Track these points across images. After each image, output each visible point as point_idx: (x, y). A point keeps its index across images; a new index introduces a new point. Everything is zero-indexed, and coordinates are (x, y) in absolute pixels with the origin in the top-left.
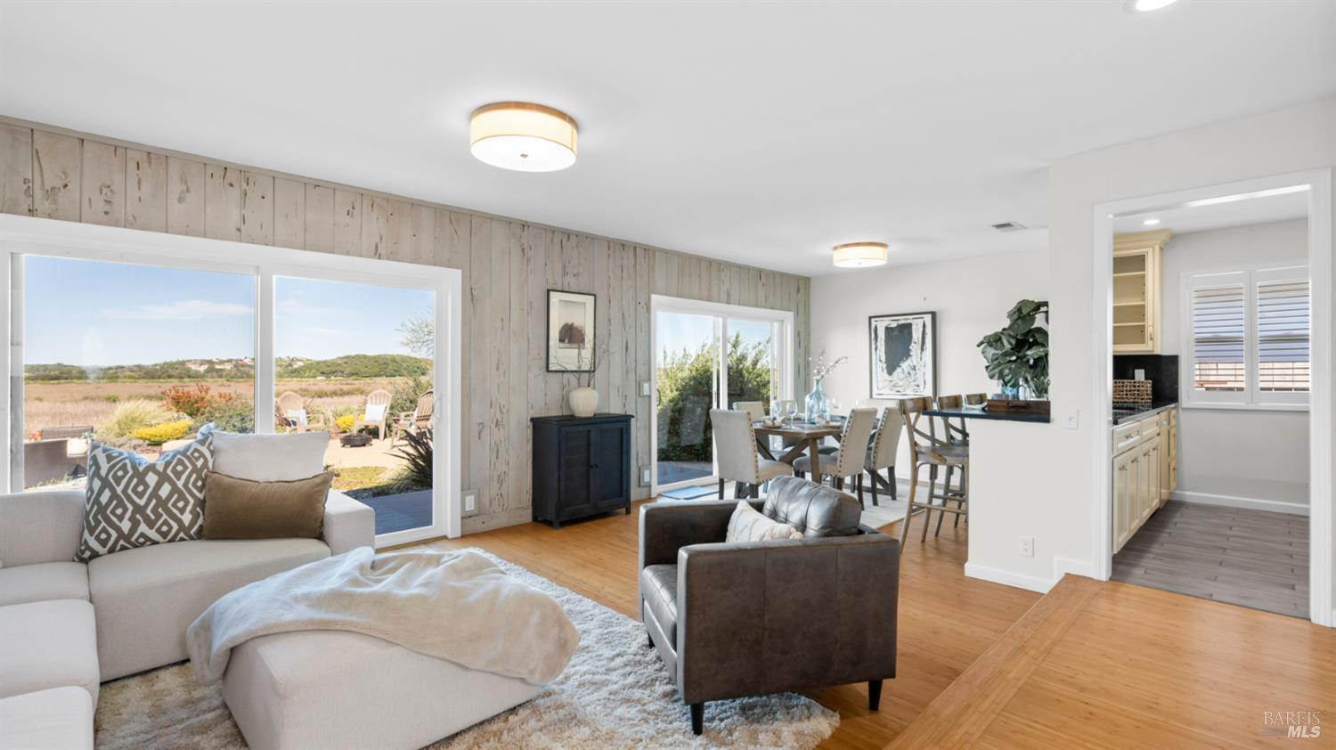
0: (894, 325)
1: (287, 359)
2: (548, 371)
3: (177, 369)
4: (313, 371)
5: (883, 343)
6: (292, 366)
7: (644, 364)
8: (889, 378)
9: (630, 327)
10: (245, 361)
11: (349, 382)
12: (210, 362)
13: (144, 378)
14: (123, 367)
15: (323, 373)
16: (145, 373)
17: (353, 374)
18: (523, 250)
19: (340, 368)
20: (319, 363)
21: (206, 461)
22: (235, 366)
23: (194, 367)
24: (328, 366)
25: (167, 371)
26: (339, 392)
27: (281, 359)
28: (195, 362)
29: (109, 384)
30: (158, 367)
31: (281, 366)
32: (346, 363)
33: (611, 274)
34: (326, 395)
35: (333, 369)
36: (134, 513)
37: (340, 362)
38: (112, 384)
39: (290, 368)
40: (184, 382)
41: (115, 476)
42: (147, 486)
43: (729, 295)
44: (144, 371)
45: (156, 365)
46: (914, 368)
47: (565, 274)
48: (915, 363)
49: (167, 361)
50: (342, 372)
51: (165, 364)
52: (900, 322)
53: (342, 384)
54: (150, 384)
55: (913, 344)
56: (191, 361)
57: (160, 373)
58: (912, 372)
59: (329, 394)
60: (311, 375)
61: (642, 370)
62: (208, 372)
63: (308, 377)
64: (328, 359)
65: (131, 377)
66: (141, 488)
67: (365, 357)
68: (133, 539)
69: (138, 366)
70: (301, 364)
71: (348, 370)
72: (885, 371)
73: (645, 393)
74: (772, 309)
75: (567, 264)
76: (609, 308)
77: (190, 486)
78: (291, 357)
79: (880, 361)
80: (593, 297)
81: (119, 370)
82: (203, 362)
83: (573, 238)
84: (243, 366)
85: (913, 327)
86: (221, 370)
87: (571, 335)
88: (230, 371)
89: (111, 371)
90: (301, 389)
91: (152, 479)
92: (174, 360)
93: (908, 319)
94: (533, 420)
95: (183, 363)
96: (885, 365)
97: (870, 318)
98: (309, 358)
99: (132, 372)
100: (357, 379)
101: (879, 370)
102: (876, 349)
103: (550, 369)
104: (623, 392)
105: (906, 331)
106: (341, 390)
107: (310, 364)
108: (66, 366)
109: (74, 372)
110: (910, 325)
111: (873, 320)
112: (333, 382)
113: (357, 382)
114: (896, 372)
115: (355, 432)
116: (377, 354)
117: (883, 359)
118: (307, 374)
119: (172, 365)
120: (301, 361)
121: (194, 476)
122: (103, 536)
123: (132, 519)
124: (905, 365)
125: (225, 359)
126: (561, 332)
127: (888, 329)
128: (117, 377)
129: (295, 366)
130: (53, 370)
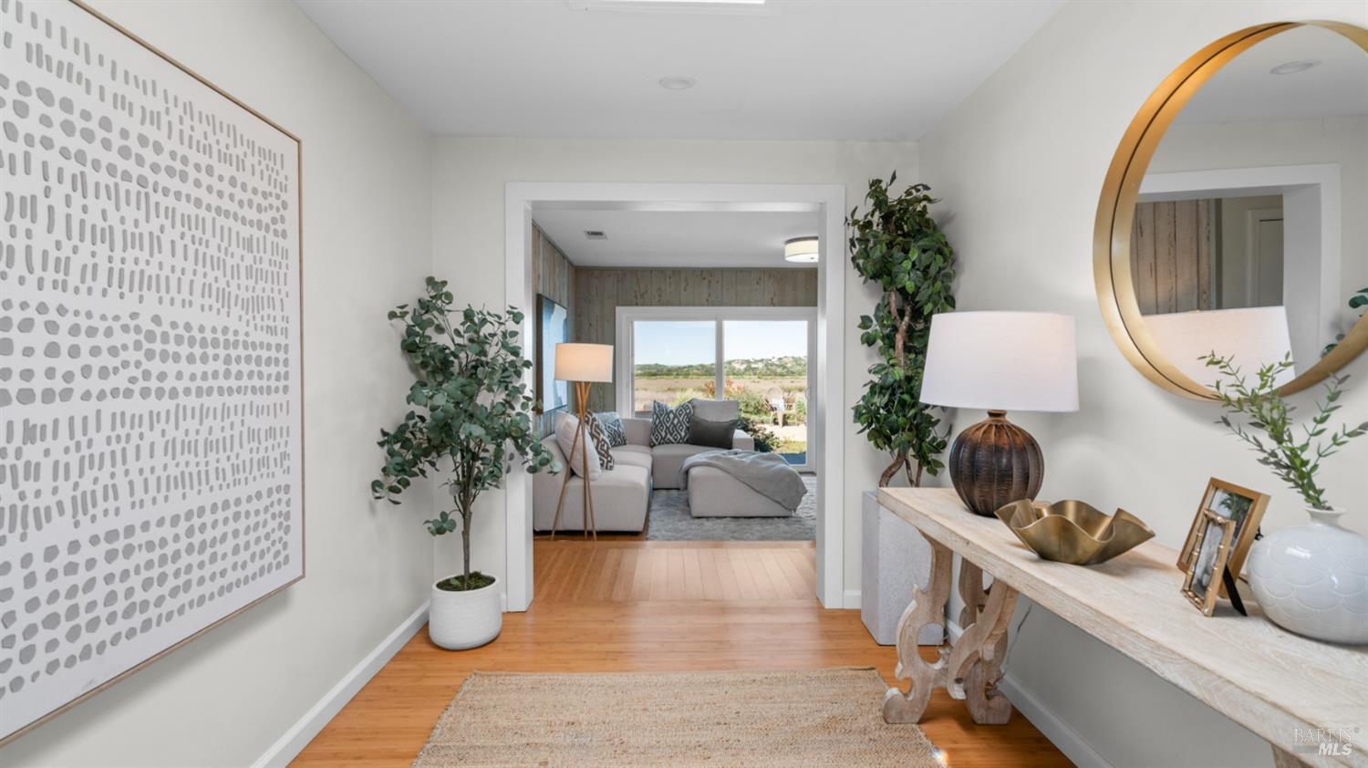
36: (666, 429)
41: (660, 414)
42: (670, 419)
66: (668, 420)
68: (666, 440)
91: (672, 416)
122: (657, 438)
130: (653, 369)
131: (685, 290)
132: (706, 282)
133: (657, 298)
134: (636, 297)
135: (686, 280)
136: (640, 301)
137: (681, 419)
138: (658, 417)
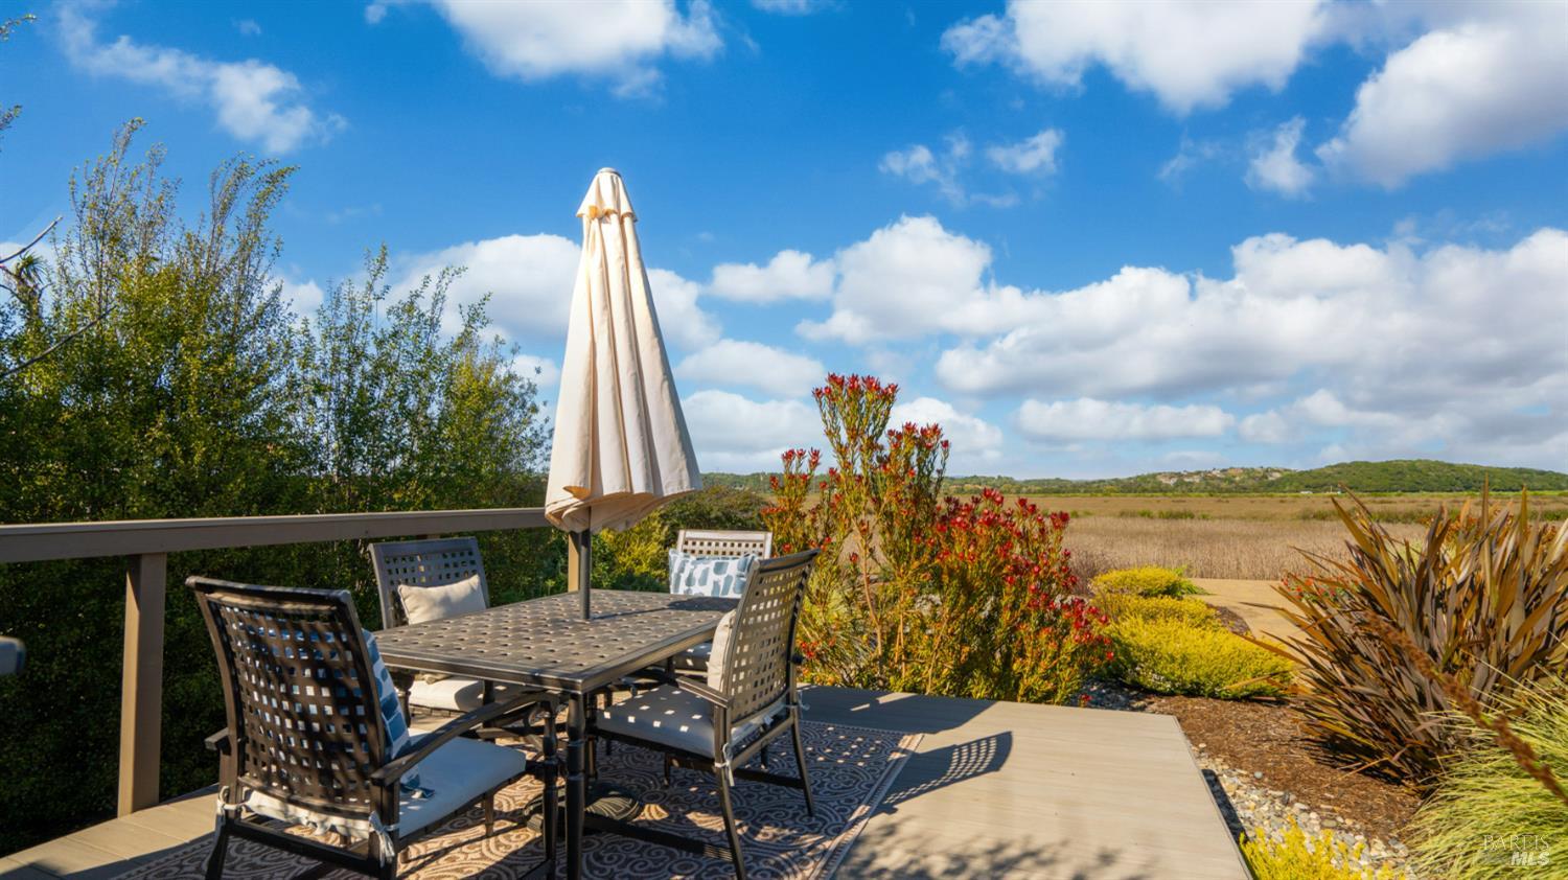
1: (1260, 470)
3: (1149, 482)
4: (1295, 484)
6: (1267, 478)
10: (1214, 473)
12: (1179, 475)
13: (1119, 492)
15: (1307, 487)
19: (1332, 480)
20: (1301, 474)
22: (1204, 479)
23: (1164, 481)
24: (1315, 478)
25: (1139, 485)
27: (1253, 470)
28: (1164, 475)
30: (1132, 481)
31: (1254, 478)
32: (1339, 473)
35: (1321, 481)
37: (1330, 472)
39: (1265, 480)
40: (1156, 497)
44: (1121, 485)
45: (1130, 478)
49: (1139, 474)
50: (1334, 485)
51: (1138, 477)
54: (1125, 500)
56: (1160, 474)
57: (1133, 487)
59: (1316, 517)
60: (1293, 488)
62: (1177, 486)
63: (1290, 491)
64: (1313, 468)
65: (1111, 491)
67: (1366, 464)
69: (1116, 480)
70: (1278, 475)
71: (1344, 482)
78: (1265, 467)
82: (1172, 475)
84: (1214, 478)
86: (1190, 483)
88: (1200, 484)
92: (1146, 474)
95: (1154, 476)
98: (1287, 468)
99: (1111, 486)
107: (1291, 475)
112: (1322, 499)
116: (1385, 460)
118: (1287, 488)
119: (1143, 478)
120: (1278, 471)
125: (1192, 471)
129: (1270, 479)
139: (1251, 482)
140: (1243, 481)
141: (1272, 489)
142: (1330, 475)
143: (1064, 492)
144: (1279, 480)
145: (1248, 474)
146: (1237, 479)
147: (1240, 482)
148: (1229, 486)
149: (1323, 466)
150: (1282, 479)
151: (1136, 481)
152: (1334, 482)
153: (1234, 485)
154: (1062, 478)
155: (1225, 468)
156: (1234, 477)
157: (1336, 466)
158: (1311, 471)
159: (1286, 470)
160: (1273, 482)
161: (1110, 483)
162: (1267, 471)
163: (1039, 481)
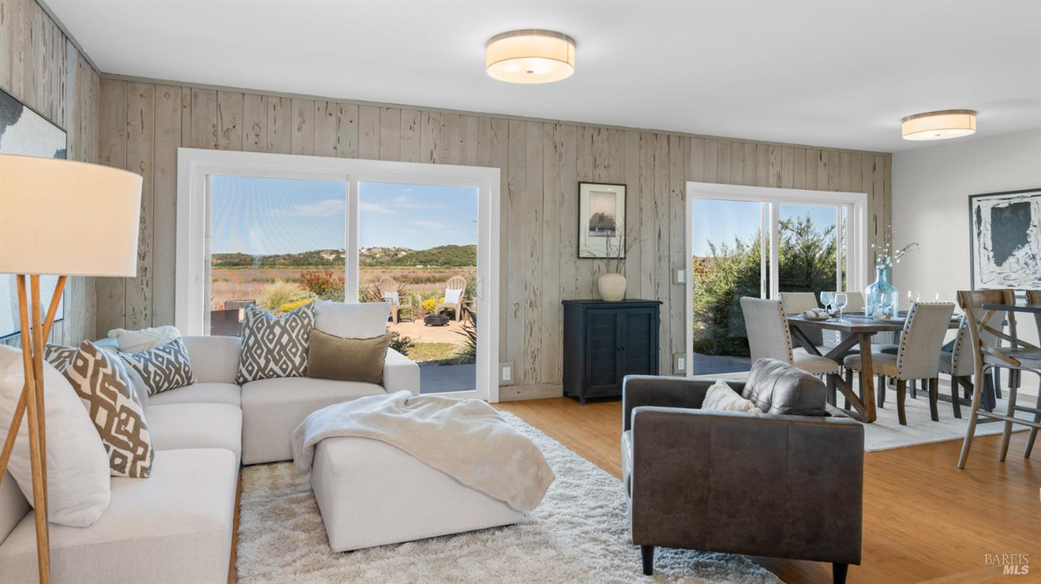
0: (1004, 204)
1: (393, 249)
2: (579, 257)
3: (314, 257)
4: (414, 260)
5: (989, 227)
6: (397, 255)
7: (679, 252)
8: (998, 269)
9: (663, 215)
11: (443, 270)
12: (337, 252)
13: (292, 265)
14: (278, 256)
15: (421, 262)
16: (293, 261)
17: (446, 263)
18: (556, 147)
19: (434, 257)
20: (418, 253)
21: (310, 320)
23: (326, 256)
24: (426, 256)
25: (307, 260)
26: (432, 279)
27: (389, 249)
28: (326, 252)
29: (269, 270)
30: (301, 256)
31: (389, 256)
32: (440, 253)
33: (643, 164)
34: (422, 282)
35: (429, 258)
36: (267, 353)
37: (435, 252)
38: (272, 270)
39: (396, 257)
40: (319, 269)
41: (257, 327)
42: (274, 336)
43: (780, 178)
44: (292, 259)
45: (300, 254)
46: (1034, 257)
47: (595, 166)
48: (1035, 251)
49: (308, 251)
50: (437, 262)
51: (307, 253)
52: (1013, 202)
53: (436, 272)
54: (295, 270)
55: (1031, 228)
56: (323, 251)
57: (302, 261)
58: (1030, 262)
59: (424, 280)
60: (412, 263)
61: (675, 257)
62: (335, 261)
63: (409, 265)
64: (425, 249)
65: (284, 264)
66: (271, 337)
68: (266, 372)
69: (289, 255)
70: (404, 253)
71: (442, 259)
72: (992, 261)
73: (679, 281)
74: (837, 191)
75: (598, 157)
76: (641, 197)
77: (300, 337)
78: (397, 248)
79: (985, 248)
80: (624, 187)
81: (276, 258)
82: (332, 252)
83: (604, 133)
85: (1032, 207)
87: (602, 225)
89: (271, 259)
90: (402, 276)
91: (277, 330)
92: (313, 250)
93: (1025, 197)
94: (563, 302)
95: (318, 253)
96: (991, 254)
97: (971, 197)
98: (411, 248)
99: (285, 260)
100: (448, 268)
101: (984, 259)
102: (979, 234)
103: (581, 256)
104: (655, 279)
105: (1021, 212)
106: (434, 277)
107: (411, 254)
108: (243, 255)
109: (248, 259)
110: (1028, 205)
111: (974, 200)
112: (429, 270)
113: (447, 271)
114: (1007, 261)
115: (436, 312)
116: (465, 245)
117: (990, 245)
118: (409, 263)
119: (310, 254)
120: (405, 251)
121: (302, 330)
122: (250, 368)
123: (266, 358)
124: (1021, 254)
126: (591, 222)
127: (995, 211)
128: (275, 264)
129: (400, 256)
130: (235, 258)
131: (299, 129)
132: (333, 120)
133: (253, 138)
134: (215, 134)
135: (301, 115)
136: (222, 141)
137: (294, 335)
138: (252, 332)
139: (387, 258)
140: (381, 257)
141: (399, 263)
142: (434, 254)
143: (243, 265)
144: (404, 257)
145: (385, 252)
146: (378, 256)
147: (379, 258)
148: (372, 262)
149: (431, 248)
150: (406, 256)
151: (304, 257)
152: (437, 259)
153: (375, 260)
154: (243, 253)
155: (371, 247)
156: (376, 254)
157: (438, 248)
158: (424, 251)
159: (410, 250)
160: (400, 258)
161: (284, 258)
162: (398, 250)
163: (223, 255)
